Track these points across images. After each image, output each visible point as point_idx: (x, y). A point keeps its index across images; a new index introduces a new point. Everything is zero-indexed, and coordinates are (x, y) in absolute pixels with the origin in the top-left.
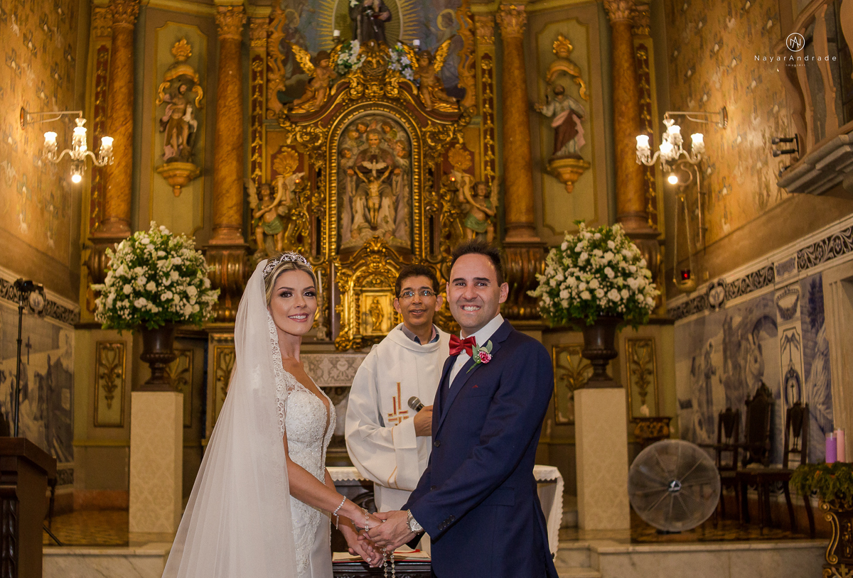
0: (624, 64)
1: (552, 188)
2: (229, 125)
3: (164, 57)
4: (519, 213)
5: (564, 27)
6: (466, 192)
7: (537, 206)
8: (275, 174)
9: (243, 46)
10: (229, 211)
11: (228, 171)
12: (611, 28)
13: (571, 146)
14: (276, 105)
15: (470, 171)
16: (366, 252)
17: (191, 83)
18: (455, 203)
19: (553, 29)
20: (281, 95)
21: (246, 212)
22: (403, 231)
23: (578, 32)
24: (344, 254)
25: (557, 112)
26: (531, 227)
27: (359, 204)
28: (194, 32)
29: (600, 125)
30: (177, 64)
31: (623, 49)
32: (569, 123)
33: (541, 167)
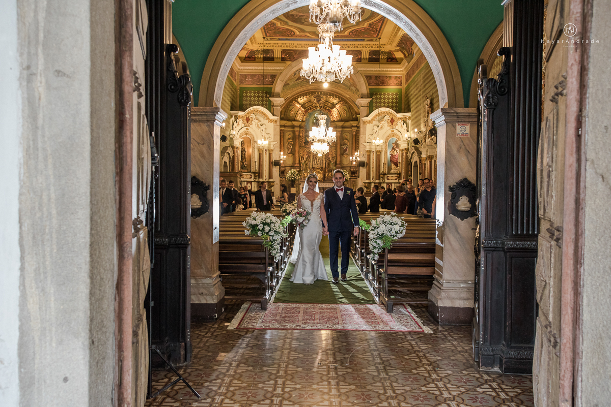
0: (354, 141)
1: (343, 158)
2: (297, 148)
3: (287, 138)
4: (338, 162)
5: (346, 134)
6: (331, 159)
7: (341, 161)
8: (304, 155)
9: (299, 135)
10: (297, 161)
11: (297, 155)
12: (353, 135)
13: (346, 152)
14: (304, 144)
15: (332, 155)
16: (316, 168)
17: (291, 142)
18: (329, 160)
19: (345, 133)
20: (304, 143)
21: (299, 161)
22: (322, 165)
23: (348, 134)
24: (313, 168)
25: (344, 147)
26: (340, 164)
27: (316, 161)
28: (291, 133)
29: (351, 149)
30: (289, 139)
31: (354, 139)
32: (346, 149)
33: (342, 154)
